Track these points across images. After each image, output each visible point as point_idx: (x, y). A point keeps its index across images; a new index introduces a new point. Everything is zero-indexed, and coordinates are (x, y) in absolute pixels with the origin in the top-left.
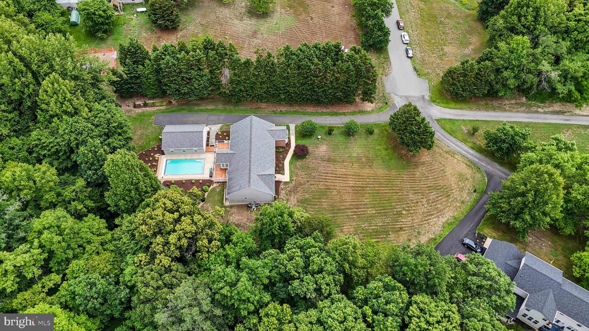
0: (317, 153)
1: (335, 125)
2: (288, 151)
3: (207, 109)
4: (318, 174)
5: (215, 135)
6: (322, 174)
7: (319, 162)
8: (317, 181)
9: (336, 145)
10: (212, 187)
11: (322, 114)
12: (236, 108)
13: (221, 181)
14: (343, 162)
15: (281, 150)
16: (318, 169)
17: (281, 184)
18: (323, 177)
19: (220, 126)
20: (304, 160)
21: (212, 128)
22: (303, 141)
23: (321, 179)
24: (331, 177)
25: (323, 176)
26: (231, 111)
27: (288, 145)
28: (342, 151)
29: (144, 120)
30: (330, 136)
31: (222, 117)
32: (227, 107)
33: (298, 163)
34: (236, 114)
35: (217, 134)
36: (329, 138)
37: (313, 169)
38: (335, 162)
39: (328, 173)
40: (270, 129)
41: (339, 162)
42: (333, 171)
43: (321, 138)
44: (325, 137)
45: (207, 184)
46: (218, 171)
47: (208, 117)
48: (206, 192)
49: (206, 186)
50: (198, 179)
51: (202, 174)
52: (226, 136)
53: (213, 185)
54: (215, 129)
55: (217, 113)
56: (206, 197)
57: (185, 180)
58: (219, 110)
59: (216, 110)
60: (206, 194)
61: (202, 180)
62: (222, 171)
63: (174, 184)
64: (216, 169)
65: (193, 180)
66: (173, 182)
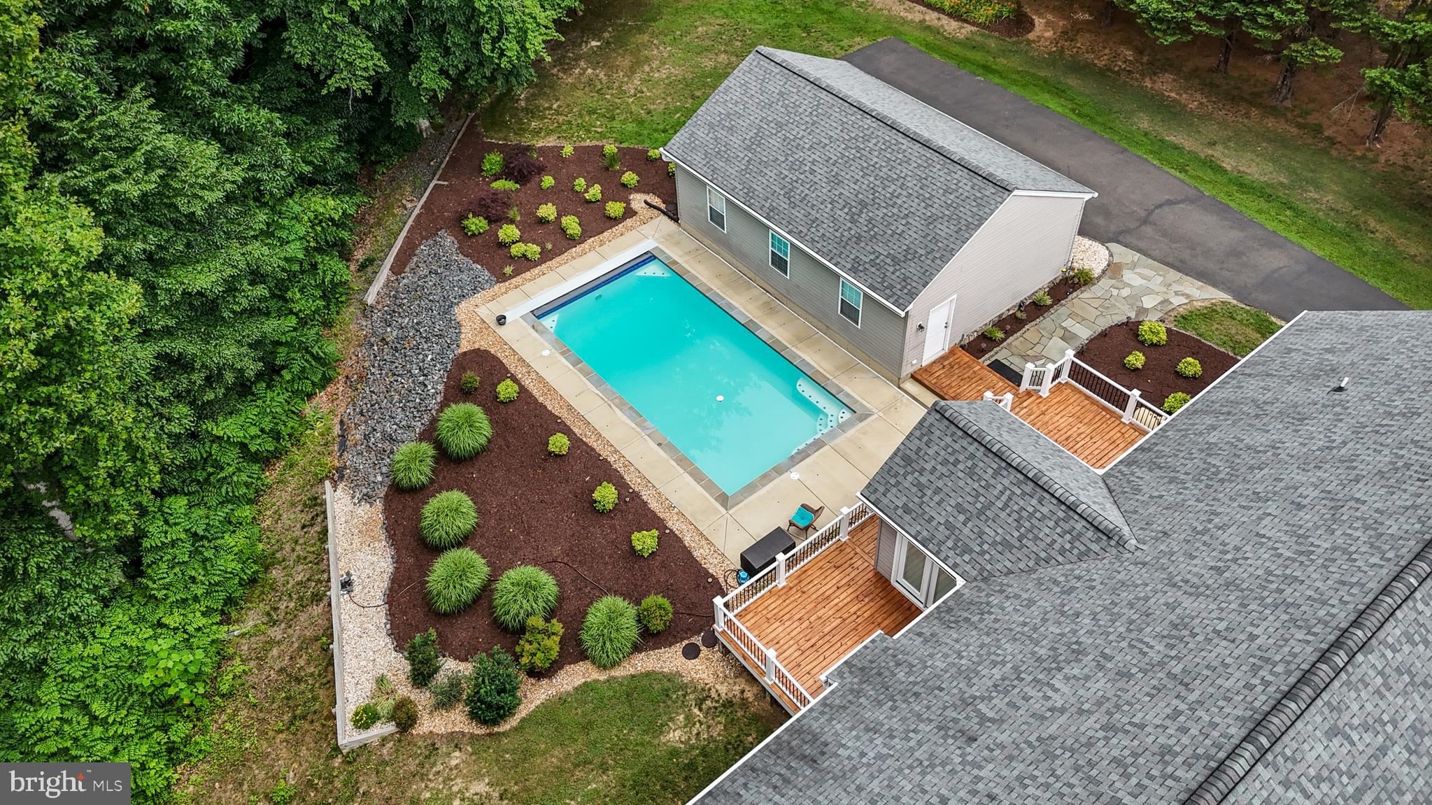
3: (1212, 165)
5: (1104, 323)
10: (668, 660)
13: (769, 681)
19: (1205, 295)
21: (1128, 276)
31: (1273, 260)
32: (1381, 227)
35: (1133, 326)
45: (652, 600)
46: (836, 577)
47: (1169, 203)
48: (582, 656)
49: (631, 611)
50: (654, 505)
51: (724, 500)
52: (1194, 385)
53: (691, 652)
54: (1149, 292)
55: (1260, 219)
56: (535, 696)
57: (576, 442)
58: (1299, 213)
59: (1269, 198)
60: (573, 677)
61: (669, 540)
62: (867, 609)
63: (493, 405)
64: (841, 548)
65: (621, 484)
66: (506, 390)
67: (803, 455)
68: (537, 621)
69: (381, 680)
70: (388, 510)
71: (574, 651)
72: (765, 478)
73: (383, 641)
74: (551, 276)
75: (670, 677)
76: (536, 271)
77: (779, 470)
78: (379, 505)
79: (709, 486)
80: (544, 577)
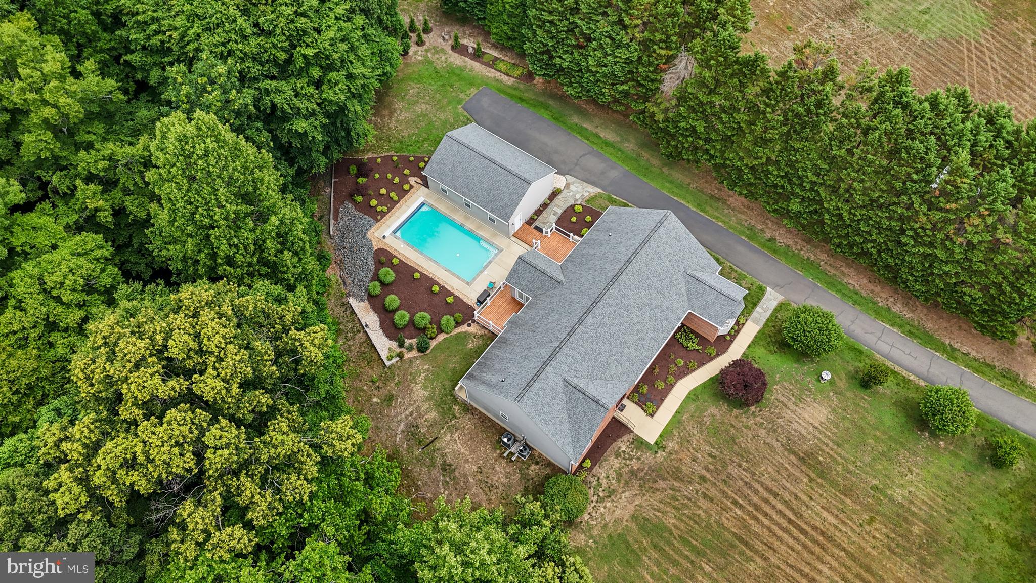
0: (787, 414)
1: (897, 369)
2: (711, 359)
3: (597, 136)
4: (747, 477)
5: (565, 207)
6: (757, 486)
7: (777, 445)
8: (727, 497)
9: (861, 429)
10: (464, 328)
11: (879, 313)
12: (665, 170)
13: (490, 329)
14: (847, 492)
15: (693, 345)
16: (757, 464)
17: (626, 438)
18: (755, 499)
19: (593, 190)
20: (736, 412)
21: (572, 188)
22: (772, 358)
23: (745, 497)
24: (780, 512)
25: (756, 492)
26: (647, 171)
27: (724, 343)
28: (867, 460)
29: (451, 86)
30: (860, 392)
31: (614, 174)
32: (646, 155)
33: (713, 410)
34: (653, 184)
35: (572, 207)
36: (853, 394)
37: (744, 455)
38: (821, 474)
39: (776, 495)
40: (698, 274)
41: (834, 484)
42: (796, 497)
43: (831, 382)
44: (842, 384)
45: (457, 315)
46: (502, 300)
47: (584, 155)
48: (442, 332)
49: (452, 318)
50: (449, 289)
51: (468, 284)
52: (589, 225)
53: (469, 325)
54: (578, 192)
55: (611, 157)
56: (433, 343)
57: (421, 274)
58: (623, 152)
59: (614, 147)
60: (441, 337)
61: (457, 298)
62: (511, 306)
63: (392, 266)
64: (502, 292)
65: (439, 285)
66: (395, 261)
67: (487, 266)
68: (429, 326)
69: (389, 349)
70: (369, 303)
71: (440, 331)
72: (478, 275)
73: (386, 339)
74: (393, 217)
75: (465, 332)
76: (387, 216)
77: (481, 272)
78: (366, 302)
79: (463, 281)
80: (426, 314)
